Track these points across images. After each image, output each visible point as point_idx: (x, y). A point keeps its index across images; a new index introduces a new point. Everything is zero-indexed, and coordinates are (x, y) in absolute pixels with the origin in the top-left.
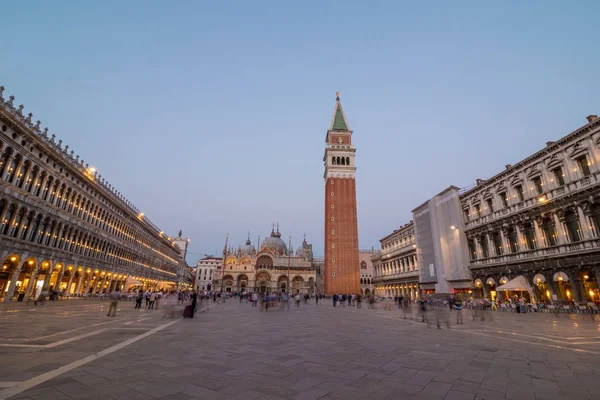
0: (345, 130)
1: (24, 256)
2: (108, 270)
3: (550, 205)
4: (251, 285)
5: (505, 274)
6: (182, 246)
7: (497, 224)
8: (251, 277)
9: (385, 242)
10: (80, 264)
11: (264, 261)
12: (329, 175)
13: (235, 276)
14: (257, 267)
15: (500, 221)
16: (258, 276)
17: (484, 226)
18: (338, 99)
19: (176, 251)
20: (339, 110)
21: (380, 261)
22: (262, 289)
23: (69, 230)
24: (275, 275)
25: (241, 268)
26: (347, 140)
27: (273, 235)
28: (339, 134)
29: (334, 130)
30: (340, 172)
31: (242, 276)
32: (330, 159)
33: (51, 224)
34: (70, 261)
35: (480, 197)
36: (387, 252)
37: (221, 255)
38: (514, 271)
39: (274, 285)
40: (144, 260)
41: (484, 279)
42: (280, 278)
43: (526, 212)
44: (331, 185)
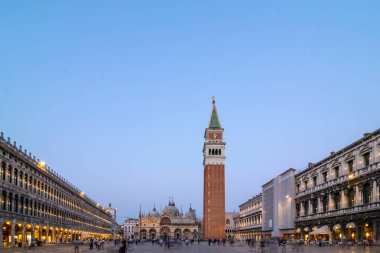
0: (219, 128)
1: (14, 221)
2: (69, 228)
3: (355, 180)
4: (158, 235)
5: (316, 225)
6: (112, 213)
7: (317, 194)
8: (158, 230)
9: (242, 207)
10: (50, 225)
11: (165, 221)
12: (207, 163)
13: (148, 230)
14: (161, 224)
15: (320, 191)
16: (162, 229)
17: (309, 195)
18: (214, 102)
19: (109, 216)
20: (214, 112)
21: (238, 219)
22: (165, 237)
23: (38, 205)
24: (173, 229)
25: (151, 225)
26: (220, 136)
27: (170, 204)
28: (214, 131)
29: (210, 128)
30: (214, 161)
31: (152, 230)
32: (207, 151)
33: (25, 200)
34: (43, 223)
35: (309, 176)
36: (243, 213)
37: (137, 217)
38: (322, 223)
39: (172, 235)
40: (90, 222)
41: (302, 228)
42: (176, 230)
43: (338, 185)
44: (208, 170)
